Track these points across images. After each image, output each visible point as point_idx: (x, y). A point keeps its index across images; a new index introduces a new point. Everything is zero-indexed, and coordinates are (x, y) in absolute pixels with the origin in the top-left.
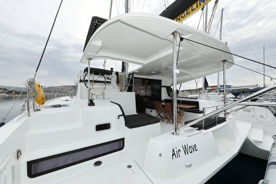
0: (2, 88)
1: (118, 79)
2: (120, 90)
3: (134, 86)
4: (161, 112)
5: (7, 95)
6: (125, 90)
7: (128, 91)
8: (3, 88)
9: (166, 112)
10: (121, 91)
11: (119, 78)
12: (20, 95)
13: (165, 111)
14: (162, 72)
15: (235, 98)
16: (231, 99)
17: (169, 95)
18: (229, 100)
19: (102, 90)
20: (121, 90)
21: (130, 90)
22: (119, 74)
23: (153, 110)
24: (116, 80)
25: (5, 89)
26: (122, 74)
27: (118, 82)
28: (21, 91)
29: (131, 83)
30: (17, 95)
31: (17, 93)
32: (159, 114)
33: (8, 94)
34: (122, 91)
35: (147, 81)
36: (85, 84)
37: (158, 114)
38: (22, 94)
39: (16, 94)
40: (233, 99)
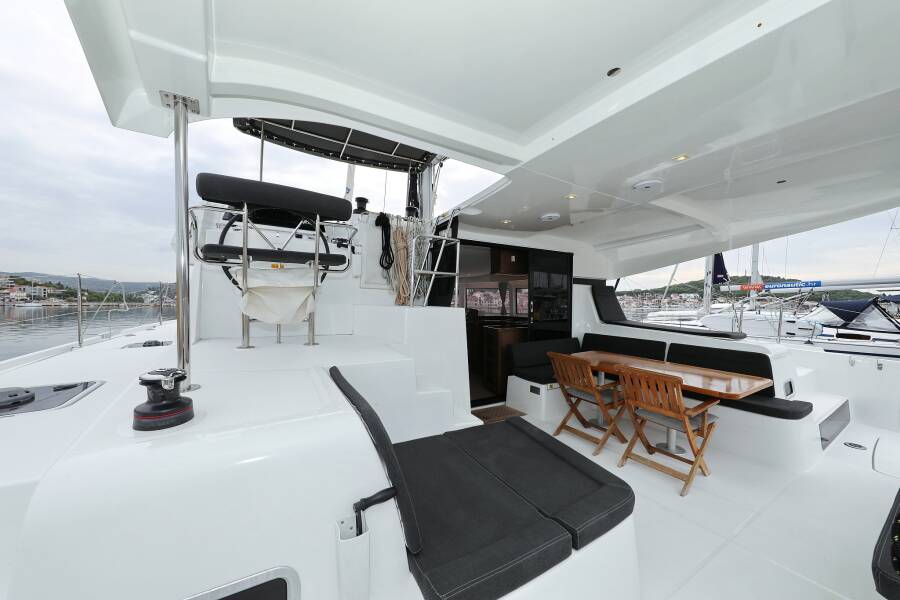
0: (50, 283)
1: (386, 248)
2: (395, 296)
3: (460, 279)
4: (579, 400)
5: (65, 305)
6: (417, 297)
7: (432, 302)
8: (55, 282)
9: (611, 405)
10: (402, 301)
11: (392, 240)
12: (103, 303)
13: (608, 400)
14: (574, 218)
15: (844, 326)
16: (827, 331)
17: (605, 318)
18: (817, 332)
19: (303, 299)
20: (399, 297)
21: (440, 295)
22: (393, 223)
23: (543, 388)
24: (378, 251)
25: (59, 286)
26: (404, 224)
27: (387, 259)
28: (107, 291)
29: (448, 263)
30: (92, 305)
31: (95, 297)
32: (574, 409)
33: (69, 301)
34: (403, 304)
35: (513, 259)
36: (226, 270)
37: (567, 409)
38: (108, 300)
39: (90, 301)
40: (833, 332)
